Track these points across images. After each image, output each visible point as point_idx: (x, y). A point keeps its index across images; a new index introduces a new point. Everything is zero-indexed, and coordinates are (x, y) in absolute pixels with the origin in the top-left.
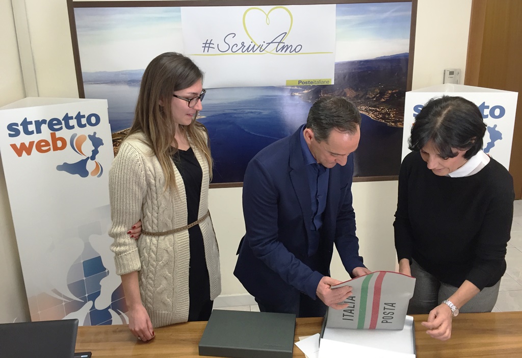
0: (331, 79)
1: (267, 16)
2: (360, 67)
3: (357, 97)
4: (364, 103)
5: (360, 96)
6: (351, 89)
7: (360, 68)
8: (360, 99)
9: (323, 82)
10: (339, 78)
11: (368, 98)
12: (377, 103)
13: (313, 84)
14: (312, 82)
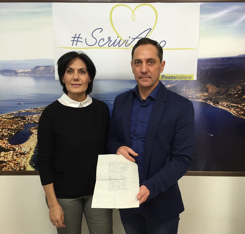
0: (193, 75)
1: (133, 12)
2: (222, 63)
3: (218, 93)
4: (226, 99)
5: (222, 93)
6: (213, 85)
7: (222, 65)
8: (222, 95)
9: (186, 77)
10: (201, 73)
11: (230, 94)
12: (239, 99)
13: (176, 79)
14: (174, 78)
